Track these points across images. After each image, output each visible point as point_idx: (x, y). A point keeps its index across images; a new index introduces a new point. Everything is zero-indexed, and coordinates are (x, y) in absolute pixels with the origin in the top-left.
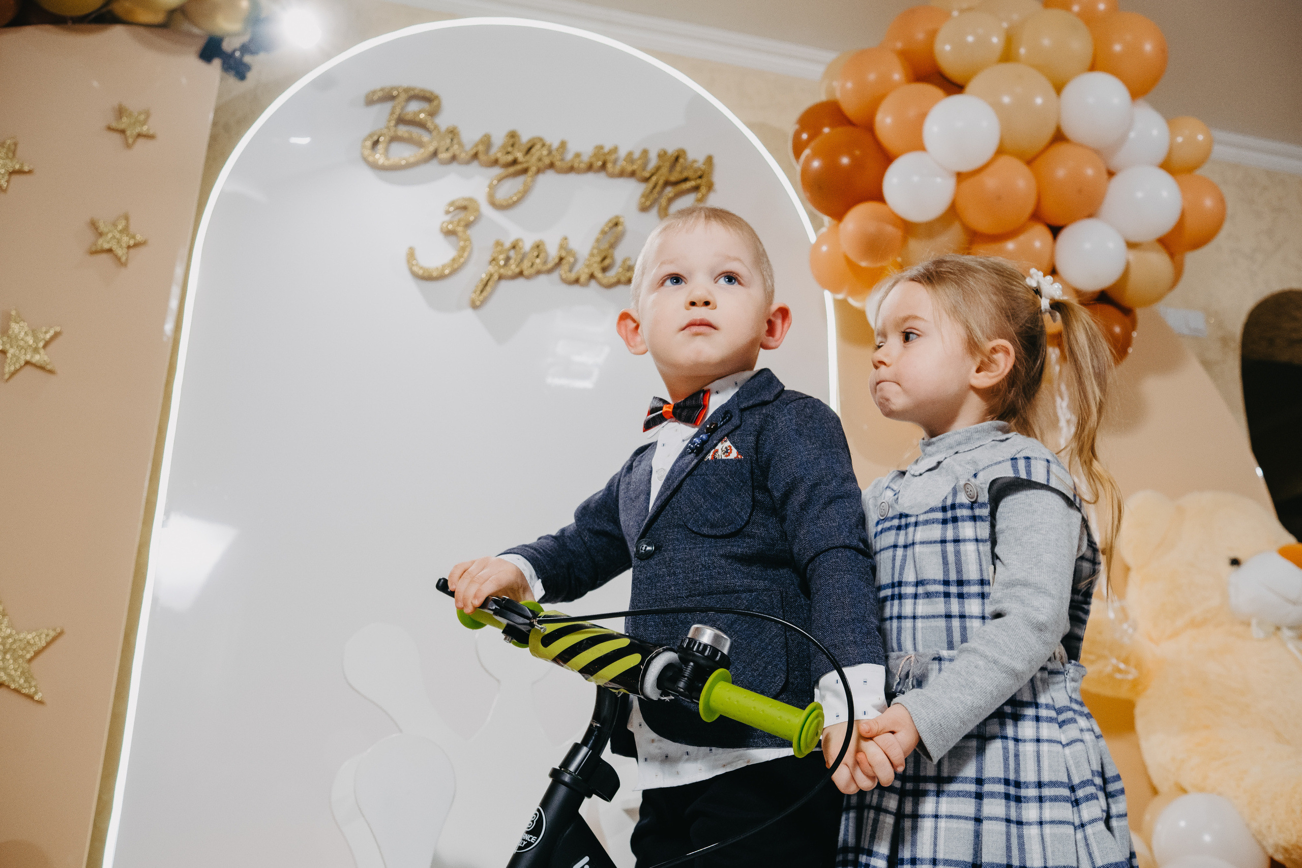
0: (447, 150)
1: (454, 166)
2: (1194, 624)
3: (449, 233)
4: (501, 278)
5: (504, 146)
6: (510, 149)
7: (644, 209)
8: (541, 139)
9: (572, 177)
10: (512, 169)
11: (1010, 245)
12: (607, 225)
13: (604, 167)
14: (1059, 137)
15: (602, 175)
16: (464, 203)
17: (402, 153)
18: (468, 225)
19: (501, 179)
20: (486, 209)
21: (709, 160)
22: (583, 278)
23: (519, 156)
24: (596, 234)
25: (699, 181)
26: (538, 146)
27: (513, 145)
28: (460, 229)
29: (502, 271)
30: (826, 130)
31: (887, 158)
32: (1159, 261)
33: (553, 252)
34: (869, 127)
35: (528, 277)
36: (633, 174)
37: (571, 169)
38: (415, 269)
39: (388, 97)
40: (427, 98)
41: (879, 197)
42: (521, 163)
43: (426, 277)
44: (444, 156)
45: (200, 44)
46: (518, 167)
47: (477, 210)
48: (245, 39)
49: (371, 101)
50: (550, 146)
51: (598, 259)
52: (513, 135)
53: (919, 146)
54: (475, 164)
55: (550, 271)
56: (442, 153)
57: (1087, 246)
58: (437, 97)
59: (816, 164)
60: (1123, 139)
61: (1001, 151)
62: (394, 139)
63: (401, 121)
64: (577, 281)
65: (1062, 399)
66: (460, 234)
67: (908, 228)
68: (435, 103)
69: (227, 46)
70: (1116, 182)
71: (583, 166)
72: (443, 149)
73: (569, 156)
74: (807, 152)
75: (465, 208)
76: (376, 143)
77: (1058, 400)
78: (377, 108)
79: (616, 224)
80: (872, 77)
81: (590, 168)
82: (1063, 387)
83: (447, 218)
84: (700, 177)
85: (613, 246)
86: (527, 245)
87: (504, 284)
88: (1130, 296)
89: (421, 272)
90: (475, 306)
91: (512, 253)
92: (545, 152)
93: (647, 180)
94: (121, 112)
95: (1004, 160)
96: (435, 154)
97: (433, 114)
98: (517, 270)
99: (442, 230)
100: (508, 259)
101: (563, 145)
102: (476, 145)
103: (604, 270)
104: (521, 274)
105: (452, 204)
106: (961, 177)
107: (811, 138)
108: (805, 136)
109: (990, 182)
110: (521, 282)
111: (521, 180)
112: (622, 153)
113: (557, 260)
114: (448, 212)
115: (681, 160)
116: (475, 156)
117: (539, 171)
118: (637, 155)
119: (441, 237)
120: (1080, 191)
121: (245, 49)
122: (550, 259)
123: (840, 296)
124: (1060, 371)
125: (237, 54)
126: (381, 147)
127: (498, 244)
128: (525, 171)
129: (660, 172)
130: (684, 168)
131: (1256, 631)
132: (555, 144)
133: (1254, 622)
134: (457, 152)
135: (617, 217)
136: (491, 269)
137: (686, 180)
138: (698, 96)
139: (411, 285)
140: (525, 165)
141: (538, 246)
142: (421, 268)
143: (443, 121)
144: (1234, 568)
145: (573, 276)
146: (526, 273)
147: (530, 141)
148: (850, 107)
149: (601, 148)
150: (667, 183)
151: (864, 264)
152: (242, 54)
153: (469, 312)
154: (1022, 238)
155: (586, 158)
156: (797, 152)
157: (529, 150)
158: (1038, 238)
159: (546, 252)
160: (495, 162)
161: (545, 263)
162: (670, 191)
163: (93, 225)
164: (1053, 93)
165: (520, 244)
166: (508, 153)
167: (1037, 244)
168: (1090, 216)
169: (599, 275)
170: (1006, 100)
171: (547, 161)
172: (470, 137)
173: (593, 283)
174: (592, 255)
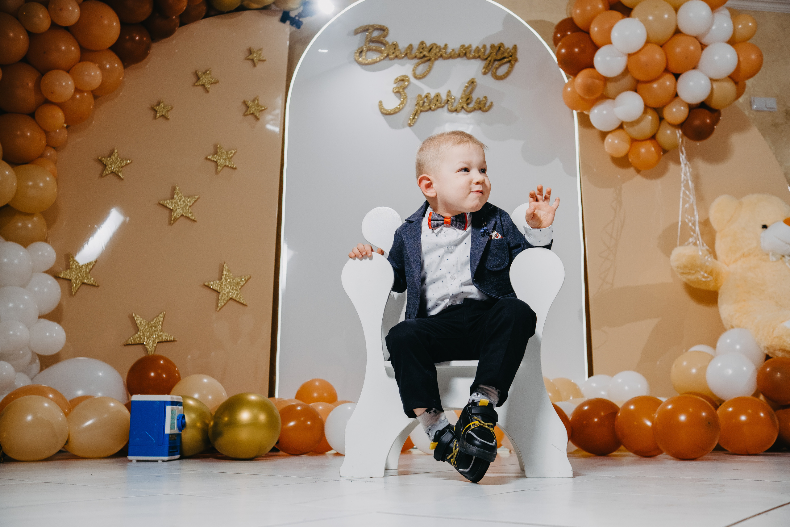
0: (393, 53)
1: (396, 61)
2: (744, 255)
3: (397, 93)
4: (421, 111)
5: (418, 49)
6: (421, 50)
7: (485, 73)
8: (435, 44)
9: (450, 61)
10: (423, 60)
11: (655, 85)
12: (468, 83)
13: (465, 54)
14: (678, 32)
15: (465, 58)
16: (402, 78)
17: (374, 56)
18: (404, 88)
19: (418, 65)
20: (413, 80)
21: (515, 47)
22: (459, 109)
23: (426, 53)
24: (463, 88)
25: (511, 58)
26: (435, 47)
27: (423, 49)
28: (401, 90)
29: (422, 108)
30: (569, 33)
31: (596, 48)
32: (729, 87)
33: (444, 97)
34: (587, 32)
35: (433, 110)
36: (479, 57)
37: (451, 57)
38: (382, 110)
39: (365, 29)
40: (383, 29)
41: (591, 66)
42: (427, 57)
43: (386, 114)
44: (391, 56)
45: (280, 15)
46: (426, 59)
47: (408, 81)
48: (300, 10)
49: (356, 32)
50: (440, 47)
51: (465, 100)
52: (422, 43)
53: (610, 43)
54: (406, 58)
55: (443, 107)
56: (391, 55)
57: (691, 84)
58: (387, 28)
59: (563, 51)
60: (709, 29)
61: (648, 42)
62: (369, 50)
63: (372, 41)
64: (456, 111)
65: (683, 154)
66: (402, 93)
67: (606, 80)
68: (386, 31)
69: (293, 14)
70: (706, 51)
71: (456, 56)
72: (391, 53)
73: (449, 50)
74: (560, 44)
75: (403, 80)
76: (361, 52)
77: (681, 154)
78: (359, 36)
79: (473, 82)
80: (589, 8)
81: (459, 56)
82: (683, 149)
83: (395, 86)
84: (511, 56)
85: (471, 93)
86: (432, 95)
87: (423, 114)
88: (714, 104)
89: (385, 112)
90: (410, 125)
91: (425, 100)
92: (438, 50)
93: (486, 59)
94: (250, 52)
95: (650, 46)
96: (388, 55)
97: (385, 36)
98: (428, 107)
99: (393, 91)
100: (424, 102)
101: (446, 45)
102: (406, 50)
103: (468, 104)
104: (430, 109)
105: (397, 79)
106: (629, 55)
107: (562, 37)
108: (559, 35)
109: (643, 58)
110: (430, 113)
111: (427, 64)
112: (474, 47)
113: (446, 101)
114: (395, 83)
115: (502, 49)
116: (406, 55)
117: (435, 59)
118: (481, 47)
119: (393, 94)
120: (687, 58)
121: (300, 15)
122: (443, 102)
123: (579, 111)
124: (682, 141)
125: (297, 18)
126: (364, 54)
127: (420, 96)
128: (429, 60)
129: (492, 55)
130: (503, 53)
131: (772, 258)
132: (442, 46)
133: (771, 253)
134: (398, 54)
135: (473, 79)
136: (417, 107)
137: (504, 58)
138: (509, 14)
139: (381, 119)
140: (428, 58)
141: (437, 96)
142: (386, 110)
143: (390, 39)
144: (765, 229)
145: (454, 108)
146: (432, 109)
147: (430, 46)
148: (579, 21)
149: (463, 46)
150: (495, 60)
151: (587, 98)
152: (299, 18)
153: (408, 129)
154: (661, 81)
155: (457, 52)
156: (556, 43)
157: (430, 51)
158: (668, 81)
159: (441, 98)
160: (416, 57)
161: (441, 103)
162: (496, 63)
163: (245, 103)
164: (674, 12)
165: (429, 96)
166: (421, 53)
167: (668, 83)
168: (695, 68)
169: (465, 107)
170: (651, 18)
171: (439, 55)
172: (403, 45)
173: (463, 110)
174: (462, 98)
